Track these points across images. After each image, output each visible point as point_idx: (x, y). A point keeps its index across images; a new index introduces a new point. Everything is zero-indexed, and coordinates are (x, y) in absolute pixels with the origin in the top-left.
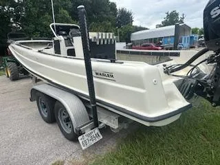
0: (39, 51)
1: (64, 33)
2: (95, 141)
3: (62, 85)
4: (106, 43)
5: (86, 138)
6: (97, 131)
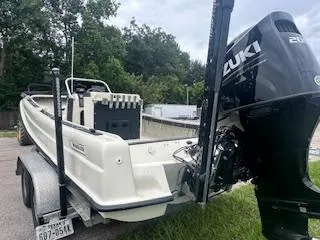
0: (42, 111)
1: (82, 90)
2: (60, 236)
3: (44, 150)
4: (117, 107)
5: (48, 230)
6: (68, 222)
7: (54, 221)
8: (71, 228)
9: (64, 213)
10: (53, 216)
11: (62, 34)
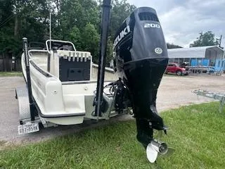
2: (31, 131)
6: (36, 125)
7: (29, 123)
8: (38, 128)
9: (33, 119)
10: (28, 121)
11: (55, 5)
